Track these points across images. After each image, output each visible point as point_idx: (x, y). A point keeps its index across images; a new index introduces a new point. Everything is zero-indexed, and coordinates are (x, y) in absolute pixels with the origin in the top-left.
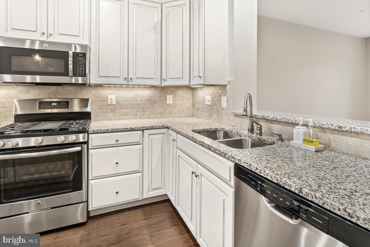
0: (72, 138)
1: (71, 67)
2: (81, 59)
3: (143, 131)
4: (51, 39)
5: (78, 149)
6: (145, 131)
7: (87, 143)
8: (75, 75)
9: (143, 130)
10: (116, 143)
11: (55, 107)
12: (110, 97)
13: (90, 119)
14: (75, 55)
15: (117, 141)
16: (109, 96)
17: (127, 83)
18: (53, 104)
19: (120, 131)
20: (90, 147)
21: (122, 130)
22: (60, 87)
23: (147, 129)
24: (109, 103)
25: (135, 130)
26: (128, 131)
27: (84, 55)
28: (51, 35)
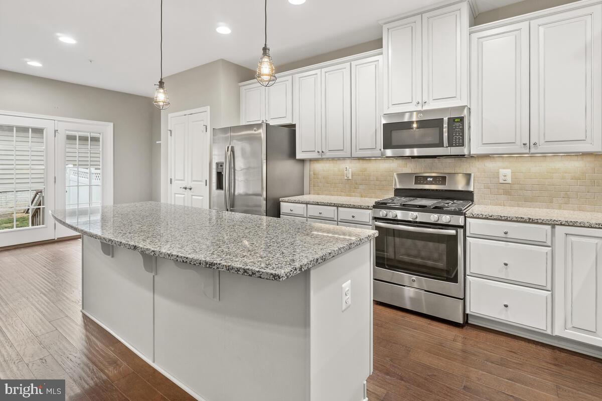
0: (445, 219)
1: (445, 135)
2: (458, 124)
3: (553, 226)
4: (426, 108)
5: (453, 232)
6: (557, 227)
7: (463, 227)
8: (451, 145)
9: (553, 224)
10: (504, 235)
11: (430, 183)
12: (502, 172)
13: (472, 201)
14: (451, 121)
15: (506, 233)
16: (500, 170)
17: (527, 151)
18: (429, 179)
19: (511, 221)
20: (468, 234)
21: (515, 219)
22: (436, 160)
23: (561, 224)
24: (501, 181)
25: (537, 223)
26: (525, 222)
27: (462, 119)
28: (425, 103)
